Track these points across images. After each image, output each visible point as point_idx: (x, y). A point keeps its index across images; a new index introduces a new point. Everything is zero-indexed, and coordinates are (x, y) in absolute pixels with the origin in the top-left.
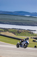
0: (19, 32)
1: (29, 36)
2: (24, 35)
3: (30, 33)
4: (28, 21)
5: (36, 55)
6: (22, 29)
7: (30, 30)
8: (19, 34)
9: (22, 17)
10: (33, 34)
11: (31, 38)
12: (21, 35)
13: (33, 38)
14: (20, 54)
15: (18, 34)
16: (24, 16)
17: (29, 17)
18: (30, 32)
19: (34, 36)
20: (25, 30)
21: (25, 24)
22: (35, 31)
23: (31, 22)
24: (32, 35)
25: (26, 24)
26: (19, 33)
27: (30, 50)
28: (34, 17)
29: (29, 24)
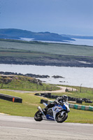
0: (5, 80)
1: (31, 89)
2: (17, 88)
3: (34, 82)
4: (29, 52)
5: (48, 136)
6: (13, 74)
7: (34, 75)
8: (6, 86)
9: (13, 43)
10: (41, 84)
11: (36, 94)
12: (11, 88)
13: (42, 94)
15: (4, 86)
16: (19, 42)
17: (31, 43)
19: (43, 90)
20: (20, 74)
21: (20, 60)
22: (46, 77)
23: (37, 55)
24: (39, 86)
26: (6, 83)
28: (43, 43)
29: (32, 61)
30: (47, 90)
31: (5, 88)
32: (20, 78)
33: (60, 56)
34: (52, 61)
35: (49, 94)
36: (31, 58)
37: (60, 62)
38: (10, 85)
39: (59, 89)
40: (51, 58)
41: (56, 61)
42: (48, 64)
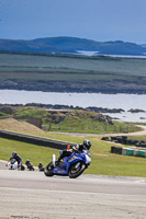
0: (54, 118)
1: (95, 131)
2: (74, 129)
3: (100, 119)
5: (123, 204)
6: (67, 107)
7: (100, 109)
8: (57, 126)
9: (66, 60)
10: (111, 123)
11: (104, 139)
12: (64, 130)
13: (113, 139)
14: (63, 202)
15: (53, 126)
17: (93, 58)
18: (98, 117)
19: (115, 131)
20: (77, 108)
21: (78, 86)
22: (119, 111)
23: (104, 77)
24: (108, 126)
25: (84, 86)
26: (56, 123)
27: (100, 185)
28: (112, 59)
29: (95, 86)
30: (121, 131)
31: (55, 130)
32: (78, 114)
33: (140, 78)
34: (127, 86)
35: (124, 138)
36: (95, 82)
37: (140, 87)
38: (62, 125)
39: (140, 129)
40: (126, 82)
41: (133, 86)
42: (122, 91)
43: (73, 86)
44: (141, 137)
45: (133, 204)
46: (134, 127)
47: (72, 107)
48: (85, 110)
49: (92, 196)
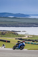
0: (3, 34)
2: (8, 36)
3: (15, 34)
4: (12, 22)
6: (6, 31)
7: (15, 31)
10: (17, 35)
11: (16, 39)
13: (18, 39)
14: (5, 55)
19: (19, 37)
20: (9, 31)
24: (17, 36)
25: (10, 25)
26: (3, 35)
29: (14, 25)
30: (20, 37)
32: (9, 33)
33: (25, 23)
34: (22, 25)
35: (21, 38)
37: (25, 25)
39: (25, 36)
40: (21, 24)
41: (23, 25)
42: (20, 26)
43: (8, 25)
44: (25, 38)
45: (24, 56)
46: (24, 36)
47: (7, 31)
48: (11, 31)
49: (13, 54)
